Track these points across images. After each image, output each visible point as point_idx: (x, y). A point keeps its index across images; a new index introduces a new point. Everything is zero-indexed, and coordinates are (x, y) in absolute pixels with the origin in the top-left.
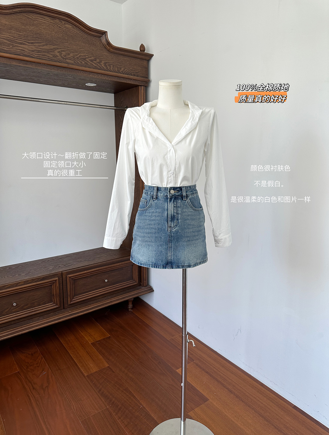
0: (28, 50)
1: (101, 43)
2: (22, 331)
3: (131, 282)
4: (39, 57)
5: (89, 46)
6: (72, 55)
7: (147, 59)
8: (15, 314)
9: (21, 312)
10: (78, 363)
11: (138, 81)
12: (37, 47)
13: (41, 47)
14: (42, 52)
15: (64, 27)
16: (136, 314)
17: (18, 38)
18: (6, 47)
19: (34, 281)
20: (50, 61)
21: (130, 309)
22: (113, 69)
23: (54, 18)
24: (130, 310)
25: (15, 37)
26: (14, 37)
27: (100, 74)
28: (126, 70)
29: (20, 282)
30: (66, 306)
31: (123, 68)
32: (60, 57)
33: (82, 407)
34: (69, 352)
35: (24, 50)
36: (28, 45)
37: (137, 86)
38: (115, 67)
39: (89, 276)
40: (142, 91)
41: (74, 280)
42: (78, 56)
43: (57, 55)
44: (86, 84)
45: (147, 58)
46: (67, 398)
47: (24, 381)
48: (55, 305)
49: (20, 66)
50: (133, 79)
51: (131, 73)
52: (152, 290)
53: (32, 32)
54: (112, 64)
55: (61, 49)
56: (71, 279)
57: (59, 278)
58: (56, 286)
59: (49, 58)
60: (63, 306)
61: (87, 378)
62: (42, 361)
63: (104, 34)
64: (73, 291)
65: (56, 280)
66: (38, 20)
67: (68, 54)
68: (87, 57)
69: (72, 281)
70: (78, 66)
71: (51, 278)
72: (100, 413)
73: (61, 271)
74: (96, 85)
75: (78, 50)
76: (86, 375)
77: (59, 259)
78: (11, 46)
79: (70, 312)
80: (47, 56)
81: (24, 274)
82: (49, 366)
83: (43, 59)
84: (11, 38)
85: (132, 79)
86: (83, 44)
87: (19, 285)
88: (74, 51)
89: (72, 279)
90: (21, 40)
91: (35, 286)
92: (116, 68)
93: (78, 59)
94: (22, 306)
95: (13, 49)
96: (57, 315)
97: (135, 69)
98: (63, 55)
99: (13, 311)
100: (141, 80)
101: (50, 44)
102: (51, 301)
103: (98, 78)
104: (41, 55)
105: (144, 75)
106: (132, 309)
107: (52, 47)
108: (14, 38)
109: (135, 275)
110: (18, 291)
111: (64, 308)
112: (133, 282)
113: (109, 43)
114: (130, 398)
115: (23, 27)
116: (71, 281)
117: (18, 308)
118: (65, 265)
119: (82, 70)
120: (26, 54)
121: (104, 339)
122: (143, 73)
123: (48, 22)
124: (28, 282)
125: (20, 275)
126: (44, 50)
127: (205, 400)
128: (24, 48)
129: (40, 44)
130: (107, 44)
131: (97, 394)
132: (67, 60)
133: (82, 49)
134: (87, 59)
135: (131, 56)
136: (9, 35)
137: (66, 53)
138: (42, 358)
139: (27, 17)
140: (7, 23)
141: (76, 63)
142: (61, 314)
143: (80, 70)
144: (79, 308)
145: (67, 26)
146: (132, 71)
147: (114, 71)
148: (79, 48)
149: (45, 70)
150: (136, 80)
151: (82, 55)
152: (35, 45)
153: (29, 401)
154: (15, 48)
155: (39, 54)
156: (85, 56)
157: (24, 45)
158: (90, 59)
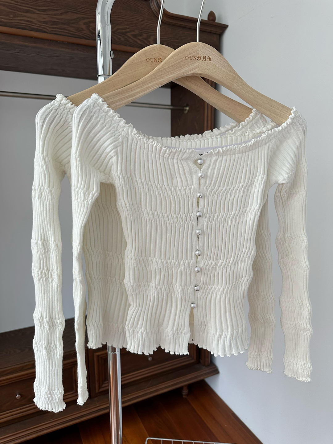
0: (39, 21)
1: (151, 10)
4: (56, 31)
5: (132, 14)
7: (218, 33)
12: (52, 16)
14: (61, 25)
17: (23, 3)
18: (4, 17)
20: (72, 37)
32: (87, 32)
36: (38, 14)
43: (82, 29)
45: (219, 31)
49: (26, 46)
52: (216, 372)
55: (88, 18)
59: (69, 33)
68: (128, 30)
78: (12, 16)
80: (66, 30)
83: (60, 35)
87: (24, 369)
90: (28, 6)
93: (115, 33)
95: (14, 20)
98: (91, 28)
101: (71, 12)
104: (58, 28)
107: (76, 16)
108: (16, 3)
120: (35, 27)
126: (62, 21)
128: (31, 18)
129: (56, 12)
134: (128, 34)
135: (194, 28)
151: (121, 27)
154: (18, 18)
155: (55, 26)
156: (125, 29)
157: (32, 13)
158: (133, 33)
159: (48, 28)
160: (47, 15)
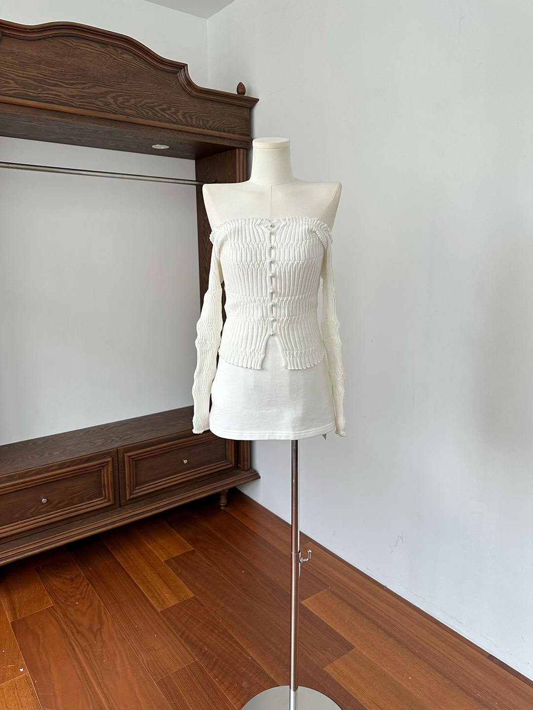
0: (66, 95)
1: (178, 83)
2: (57, 542)
3: (224, 464)
4: (83, 105)
5: (160, 87)
6: (133, 101)
7: (248, 107)
8: (44, 515)
9: (54, 512)
10: (145, 592)
11: (236, 141)
12: (79, 90)
13: (86, 90)
14: (88, 99)
15: (121, 59)
16: (234, 515)
17: (51, 77)
18: (32, 91)
19: (74, 464)
20: (99, 111)
21: (224, 506)
22: (196, 122)
23: (106, 44)
24: (222, 508)
25: (46, 76)
26: (44, 75)
27: (176, 130)
28: (216, 123)
29: (52, 466)
30: (123, 501)
31: (212, 121)
32: (115, 106)
33: (156, 659)
34: (131, 575)
35: (59, 96)
36: (66, 87)
37: (232, 149)
38: (199, 121)
39: (159, 454)
40: (241, 156)
41: (135, 461)
42: (143, 103)
43: (110, 103)
44: (153, 147)
45: (249, 105)
46: (132, 646)
47: (62, 621)
48: (106, 500)
49: (53, 120)
50: (228, 137)
51: (224, 129)
52: (257, 476)
53: (73, 67)
54: (195, 115)
55: (116, 92)
56: (131, 460)
57: (112, 459)
58: (107, 471)
59: (97, 108)
60: (118, 503)
61: (161, 614)
62: (89, 589)
63: (182, 68)
64: (134, 477)
65: (108, 462)
66: (81, 48)
67: (128, 100)
68: (156, 104)
69: (133, 462)
70: (143, 118)
71: (101, 459)
72: (185, 669)
73: (116, 448)
74: (168, 147)
75: (142, 94)
76: (159, 610)
77: (111, 428)
78: (40, 90)
79: (130, 512)
80: (94, 104)
81: (58, 453)
82: (100, 598)
83: (88, 109)
84: (40, 77)
85: (225, 138)
86: (149, 84)
87: (50, 470)
88: (136, 96)
89: (133, 459)
90: (55, 79)
91: (76, 471)
92: (201, 121)
93: (143, 108)
94: (55, 502)
95: (42, 94)
96: (110, 517)
97: (230, 122)
98: (119, 102)
99: (42, 510)
100: (240, 139)
101: (99, 86)
102: (101, 495)
103: (173, 136)
104: (86, 102)
105: (245, 131)
106: (226, 506)
107: (103, 90)
108: (44, 77)
109: (230, 453)
110: (49, 480)
111: (120, 506)
112: (226, 464)
113: (190, 83)
114: (232, 645)
115: (58, 59)
116: (131, 463)
117: (48, 506)
118: (121, 438)
119: (148, 126)
120: (63, 101)
121: (184, 554)
122: (242, 128)
123: (97, 51)
124: (65, 465)
125: (52, 453)
126: (89, 95)
127: (349, 647)
128: (59, 92)
129: (84, 86)
130: (188, 84)
131: (178, 639)
132: (127, 111)
133: (148, 92)
134: (156, 108)
135: (223, 102)
136: (36, 72)
137: (124, 99)
138: (88, 585)
139: (65, 44)
140: (34, 53)
141: (140, 115)
142: (117, 514)
143: (145, 125)
144: (143, 505)
145: (125, 56)
146: (225, 125)
147: (198, 126)
148: (144, 91)
149: (92, 126)
150: (231, 139)
151: (149, 101)
152: (76, 87)
153: (73, 651)
154: (46, 92)
155: (83, 100)
156: (153, 103)
157: (60, 87)
158: (161, 107)
159: (76, 102)
160: (75, 88)
